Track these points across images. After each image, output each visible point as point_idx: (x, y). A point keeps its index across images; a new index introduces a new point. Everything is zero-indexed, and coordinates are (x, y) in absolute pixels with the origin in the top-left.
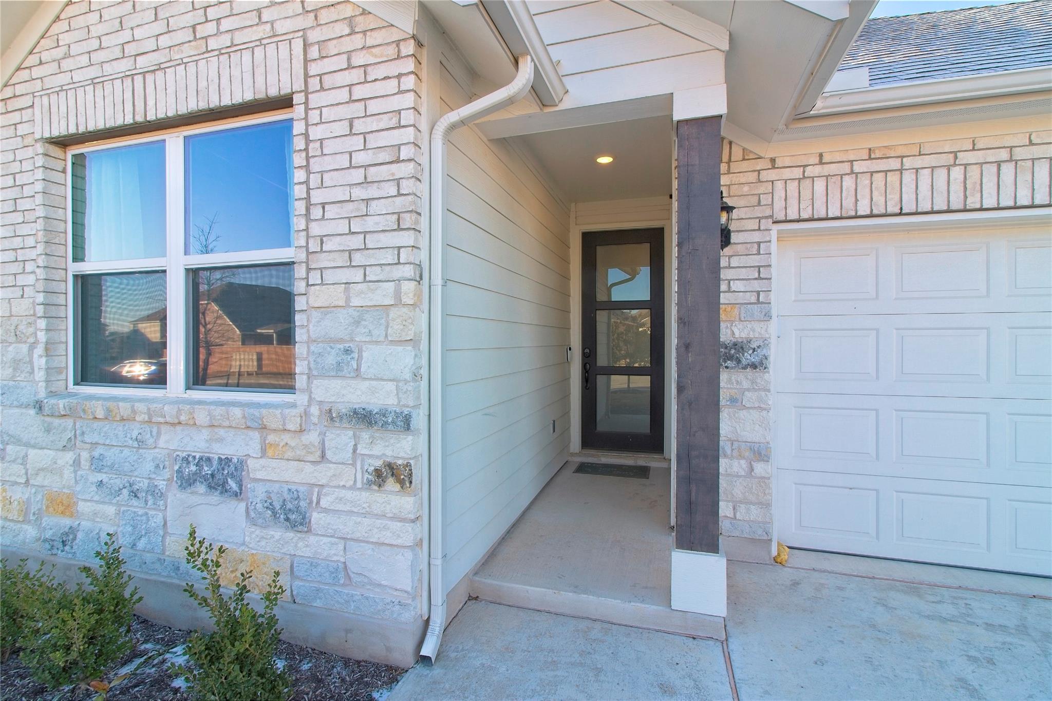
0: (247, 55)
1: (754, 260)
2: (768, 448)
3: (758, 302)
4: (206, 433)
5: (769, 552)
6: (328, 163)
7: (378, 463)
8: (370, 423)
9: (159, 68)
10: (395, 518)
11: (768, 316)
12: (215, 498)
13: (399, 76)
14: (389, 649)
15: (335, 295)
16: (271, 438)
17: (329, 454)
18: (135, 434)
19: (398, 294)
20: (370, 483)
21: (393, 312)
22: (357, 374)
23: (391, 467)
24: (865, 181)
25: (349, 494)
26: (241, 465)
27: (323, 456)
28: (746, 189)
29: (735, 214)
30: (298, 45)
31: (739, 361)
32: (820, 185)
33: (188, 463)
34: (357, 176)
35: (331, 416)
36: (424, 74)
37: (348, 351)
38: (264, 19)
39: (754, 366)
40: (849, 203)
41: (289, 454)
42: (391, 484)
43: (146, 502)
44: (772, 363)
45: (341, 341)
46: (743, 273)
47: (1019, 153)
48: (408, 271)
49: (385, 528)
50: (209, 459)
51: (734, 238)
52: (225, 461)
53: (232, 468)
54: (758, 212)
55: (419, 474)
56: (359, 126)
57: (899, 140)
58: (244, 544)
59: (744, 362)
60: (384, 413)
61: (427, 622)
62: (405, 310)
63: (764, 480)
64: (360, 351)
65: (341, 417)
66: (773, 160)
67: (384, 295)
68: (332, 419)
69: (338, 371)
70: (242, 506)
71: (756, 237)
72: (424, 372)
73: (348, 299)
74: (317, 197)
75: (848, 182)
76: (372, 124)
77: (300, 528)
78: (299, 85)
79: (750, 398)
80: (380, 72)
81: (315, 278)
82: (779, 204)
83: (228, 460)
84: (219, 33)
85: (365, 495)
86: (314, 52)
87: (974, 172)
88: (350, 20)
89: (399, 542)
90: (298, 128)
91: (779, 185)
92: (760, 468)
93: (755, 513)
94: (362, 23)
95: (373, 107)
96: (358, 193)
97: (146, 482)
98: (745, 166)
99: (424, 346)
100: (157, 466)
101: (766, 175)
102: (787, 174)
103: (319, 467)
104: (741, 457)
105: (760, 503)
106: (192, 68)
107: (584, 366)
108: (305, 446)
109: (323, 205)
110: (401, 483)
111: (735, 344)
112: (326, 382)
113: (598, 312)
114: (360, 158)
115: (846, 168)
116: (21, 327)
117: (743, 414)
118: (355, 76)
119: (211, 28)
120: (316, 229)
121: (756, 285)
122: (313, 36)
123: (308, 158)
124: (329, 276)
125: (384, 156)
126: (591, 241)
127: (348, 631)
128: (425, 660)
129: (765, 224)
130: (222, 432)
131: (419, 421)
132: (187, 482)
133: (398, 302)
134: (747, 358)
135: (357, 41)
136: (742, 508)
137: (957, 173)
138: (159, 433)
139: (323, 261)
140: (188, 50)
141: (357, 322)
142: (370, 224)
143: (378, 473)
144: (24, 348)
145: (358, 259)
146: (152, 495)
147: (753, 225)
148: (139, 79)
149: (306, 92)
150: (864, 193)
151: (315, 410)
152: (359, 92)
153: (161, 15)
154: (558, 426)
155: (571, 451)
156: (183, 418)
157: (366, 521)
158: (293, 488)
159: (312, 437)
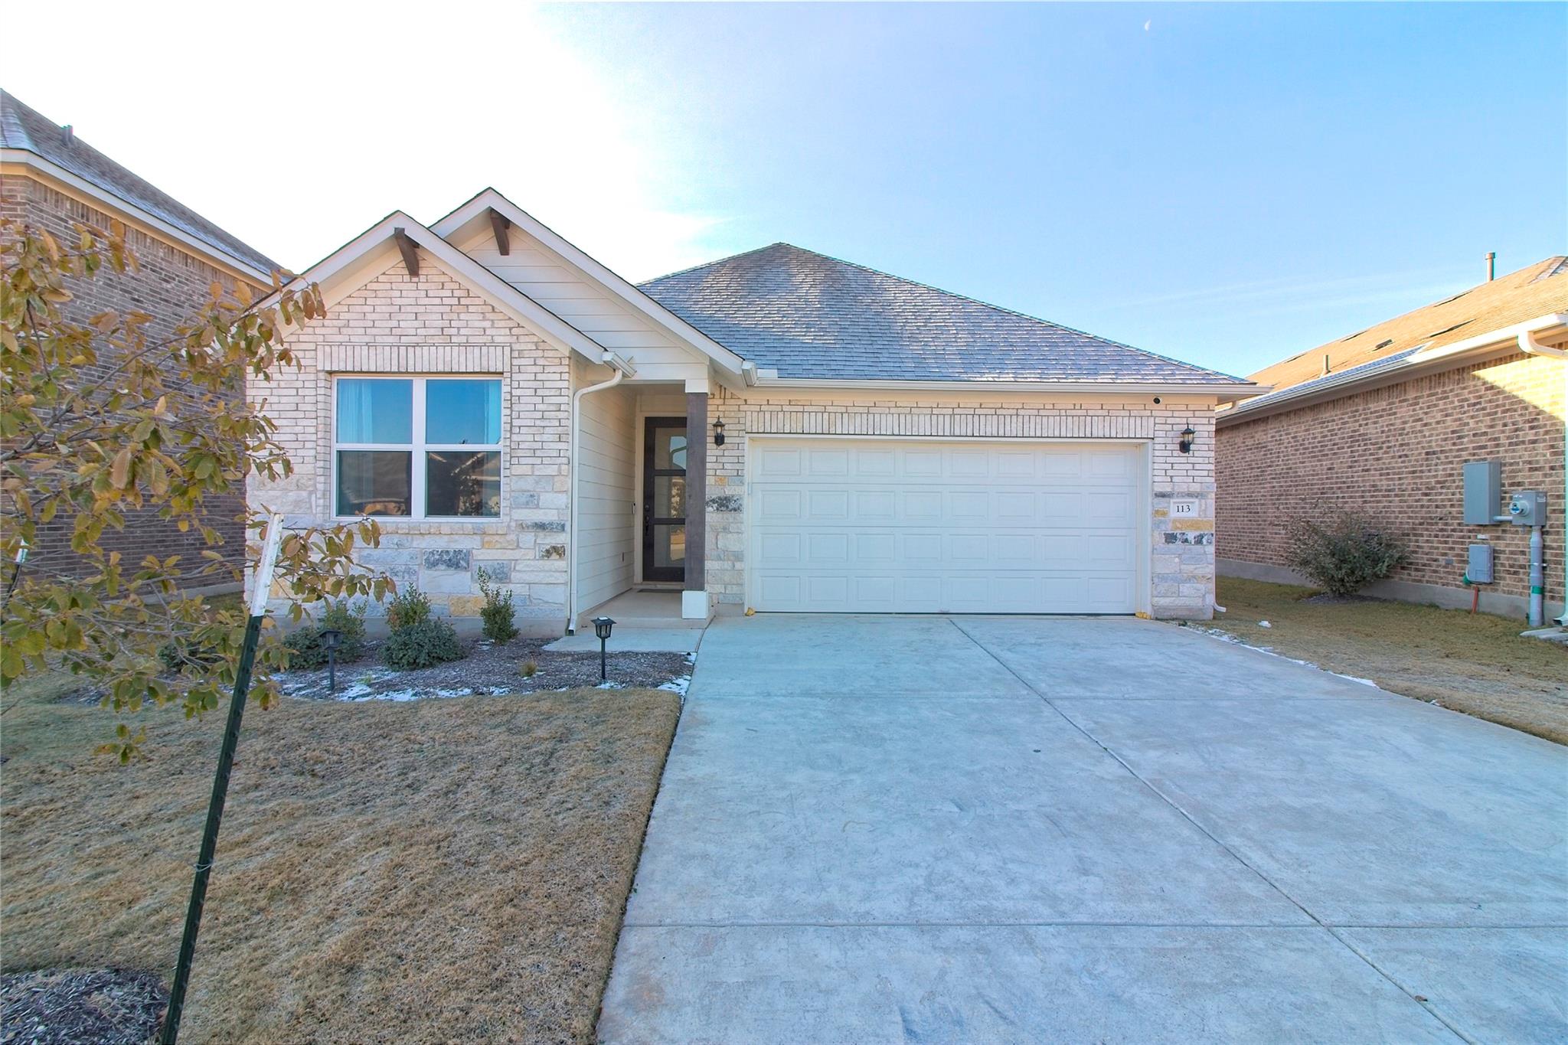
0: (477, 350)
1: (736, 453)
2: (743, 555)
3: (738, 475)
4: (446, 538)
5: (743, 611)
6: (522, 407)
7: (548, 547)
8: (544, 529)
9: (417, 345)
10: (556, 571)
11: (742, 483)
12: (452, 571)
13: (561, 373)
14: (553, 631)
15: (527, 470)
16: (487, 539)
17: (521, 545)
18: (395, 541)
19: (559, 470)
20: (543, 556)
21: (556, 479)
22: (537, 507)
23: (554, 548)
24: (788, 415)
25: (532, 563)
26: (469, 552)
27: (518, 546)
28: (733, 414)
29: (726, 427)
30: (507, 350)
31: (727, 507)
32: (768, 416)
33: (433, 554)
34: (539, 415)
35: (522, 527)
36: (571, 372)
37: (532, 496)
38: (487, 333)
39: (735, 510)
40: (781, 426)
41: (499, 546)
42: (555, 556)
43: (403, 577)
44: (745, 508)
45: (529, 491)
46: (731, 460)
47: (850, 410)
48: (565, 460)
49: (551, 576)
50: (447, 552)
51: (726, 440)
52: (458, 552)
53: (463, 555)
54: (738, 427)
55: (568, 552)
56: (539, 392)
57: (803, 398)
58: (470, 593)
59: (730, 507)
60: (551, 524)
61: (569, 620)
62: (562, 478)
63: (741, 571)
64: (539, 496)
65: (528, 527)
66: (746, 400)
67: (552, 470)
68: (523, 528)
69: (526, 505)
70: (469, 574)
71: (737, 440)
72: (570, 505)
73: (533, 472)
74: (516, 422)
75: (781, 415)
76: (547, 392)
77: (505, 581)
78: (507, 368)
79: (733, 527)
80: (552, 369)
81: (515, 461)
82: (748, 424)
83: (460, 551)
84: (458, 334)
85: (541, 562)
86: (515, 354)
87: (832, 415)
88: (536, 344)
89: (559, 582)
90: (505, 389)
91: (749, 413)
92: (738, 565)
93: (735, 589)
94: (542, 346)
95: (547, 384)
96: (538, 423)
97: (404, 567)
98: (732, 402)
99: (570, 494)
100: (412, 558)
101: (743, 408)
102: (753, 408)
103: (515, 551)
104: (729, 560)
105: (738, 584)
106: (441, 349)
107: (645, 518)
108: (508, 542)
109: (520, 427)
110: (560, 555)
111: (726, 498)
112: (519, 511)
113: (656, 477)
114: (540, 407)
115: (779, 408)
116: (302, 481)
117: (730, 535)
118: (539, 369)
119: (454, 331)
120: (515, 438)
121: (737, 466)
122: (515, 347)
123: (511, 404)
124: (523, 461)
125: (552, 408)
126: (652, 424)
127: (531, 626)
128: (571, 632)
129: (742, 434)
130: (457, 537)
131: (568, 528)
132: (432, 565)
133: (560, 474)
134: (732, 505)
135: (540, 353)
136: (729, 587)
137: (826, 415)
138: (412, 540)
139: (520, 453)
140: (436, 340)
141: (537, 483)
142: (545, 438)
143: (548, 551)
144: (304, 494)
145: (538, 453)
146: (408, 573)
147: (736, 434)
148: (403, 350)
149: (511, 372)
150: (787, 422)
151: (513, 524)
152: (539, 376)
153: (419, 318)
154: (626, 556)
155: (635, 581)
156: (432, 530)
157: (542, 574)
158: (500, 562)
159: (512, 537)
